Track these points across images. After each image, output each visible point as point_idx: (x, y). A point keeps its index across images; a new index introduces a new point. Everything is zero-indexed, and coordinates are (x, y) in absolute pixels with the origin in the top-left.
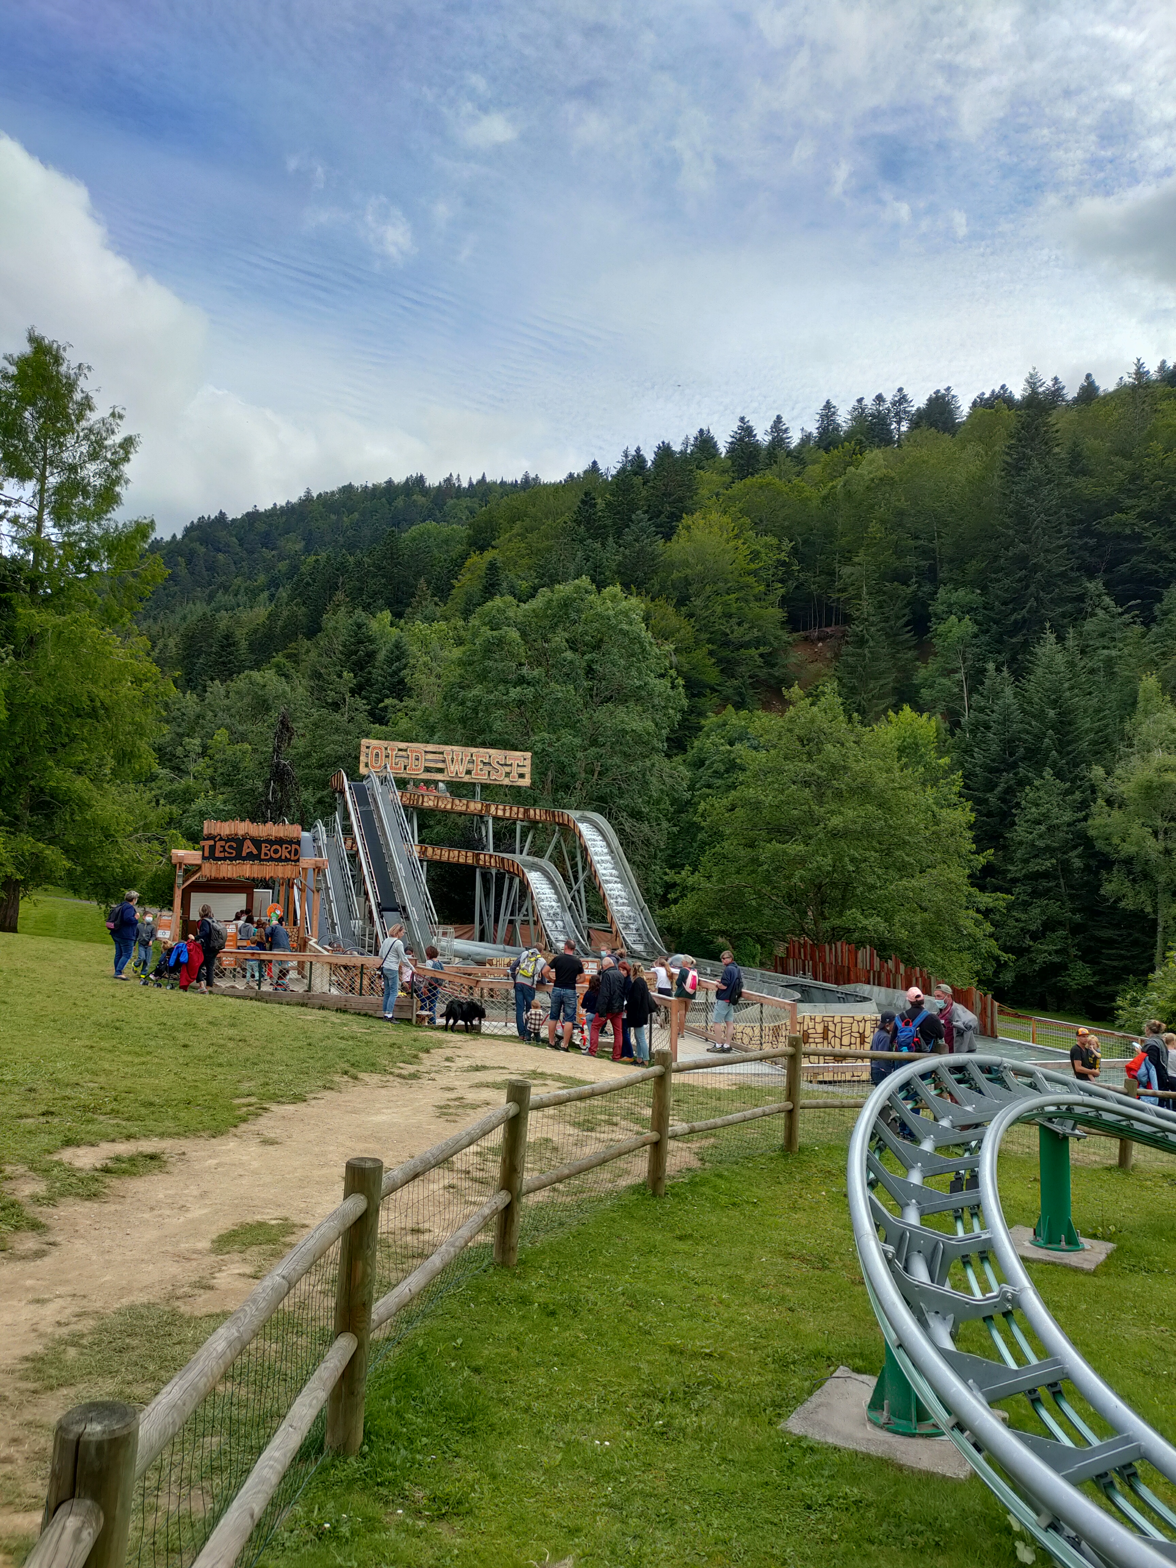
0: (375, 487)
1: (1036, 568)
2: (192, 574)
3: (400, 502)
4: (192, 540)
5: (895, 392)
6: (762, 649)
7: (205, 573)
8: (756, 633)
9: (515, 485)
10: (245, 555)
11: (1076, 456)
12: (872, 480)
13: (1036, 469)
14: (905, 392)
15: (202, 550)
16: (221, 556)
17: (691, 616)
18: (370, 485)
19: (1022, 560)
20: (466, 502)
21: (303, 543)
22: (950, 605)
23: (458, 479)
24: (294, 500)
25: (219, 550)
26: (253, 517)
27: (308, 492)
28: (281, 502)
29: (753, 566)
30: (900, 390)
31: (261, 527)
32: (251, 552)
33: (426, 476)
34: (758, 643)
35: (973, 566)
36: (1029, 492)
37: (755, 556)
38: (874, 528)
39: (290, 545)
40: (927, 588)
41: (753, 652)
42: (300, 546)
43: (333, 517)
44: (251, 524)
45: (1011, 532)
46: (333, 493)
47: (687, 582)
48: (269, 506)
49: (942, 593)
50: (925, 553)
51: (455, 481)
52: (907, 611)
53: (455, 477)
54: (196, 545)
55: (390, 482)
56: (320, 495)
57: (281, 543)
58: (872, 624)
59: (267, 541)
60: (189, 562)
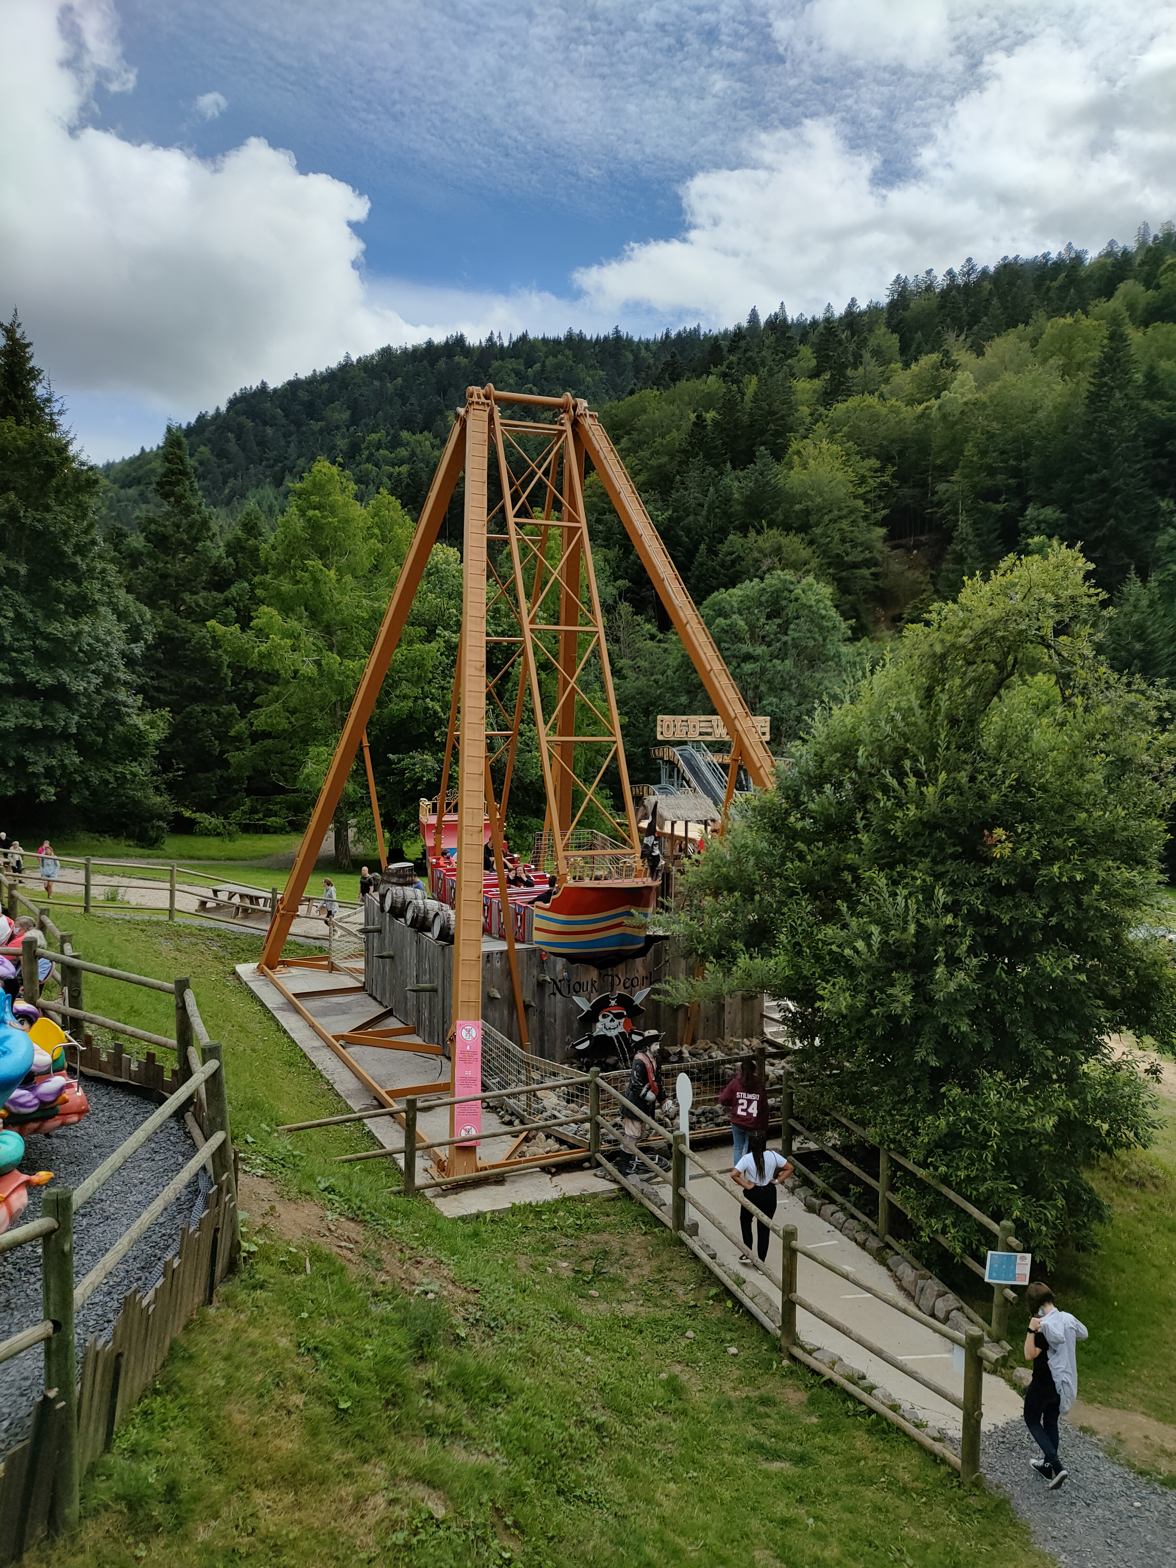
0: (415, 349)
1: (1116, 491)
2: (244, 450)
3: (442, 364)
4: (237, 413)
5: (963, 262)
6: (873, 570)
7: (256, 449)
8: (867, 554)
9: (557, 342)
10: (293, 428)
11: (1151, 377)
12: (966, 403)
13: (1118, 400)
14: (974, 261)
15: (250, 424)
16: (269, 431)
17: (811, 543)
18: (409, 346)
19: (1103, 484)
20: (511, 364)
21: (349, 413)
22: (1039, 523)
23: (500, 337)
24: (334, 365)
25: (265, 423)
26: (294, 386)
27: (348, 357)
28: (321, 368)
29: (861, 491)
30: (969, 260)
31: (303, 395)
32: (299, 424)
33: (466, 335)
34: (869, 563)
35: (1058, 486)
36: (1112, 422)
37: (863, 480)
38: (969, 450)
39: (336, 416)
40: (1016, 504)
41: (866, 572)
42: (346, 415)
43: (376, 383)
44: (294, 393)
45: (1094, 458)
46: (372, 357)
47: (807, 512)
48: (309, 373)
49: (1030, 511)
50: (1015, 472)
51: (496, 339)
52: (998, 525)
53: (496, 335)
54: (242, 419)
55: (430, 344)
56: (359, 360)
57: (327, 413)
58: (970, 542)
59: (312, 410)
60: (238, 438)
